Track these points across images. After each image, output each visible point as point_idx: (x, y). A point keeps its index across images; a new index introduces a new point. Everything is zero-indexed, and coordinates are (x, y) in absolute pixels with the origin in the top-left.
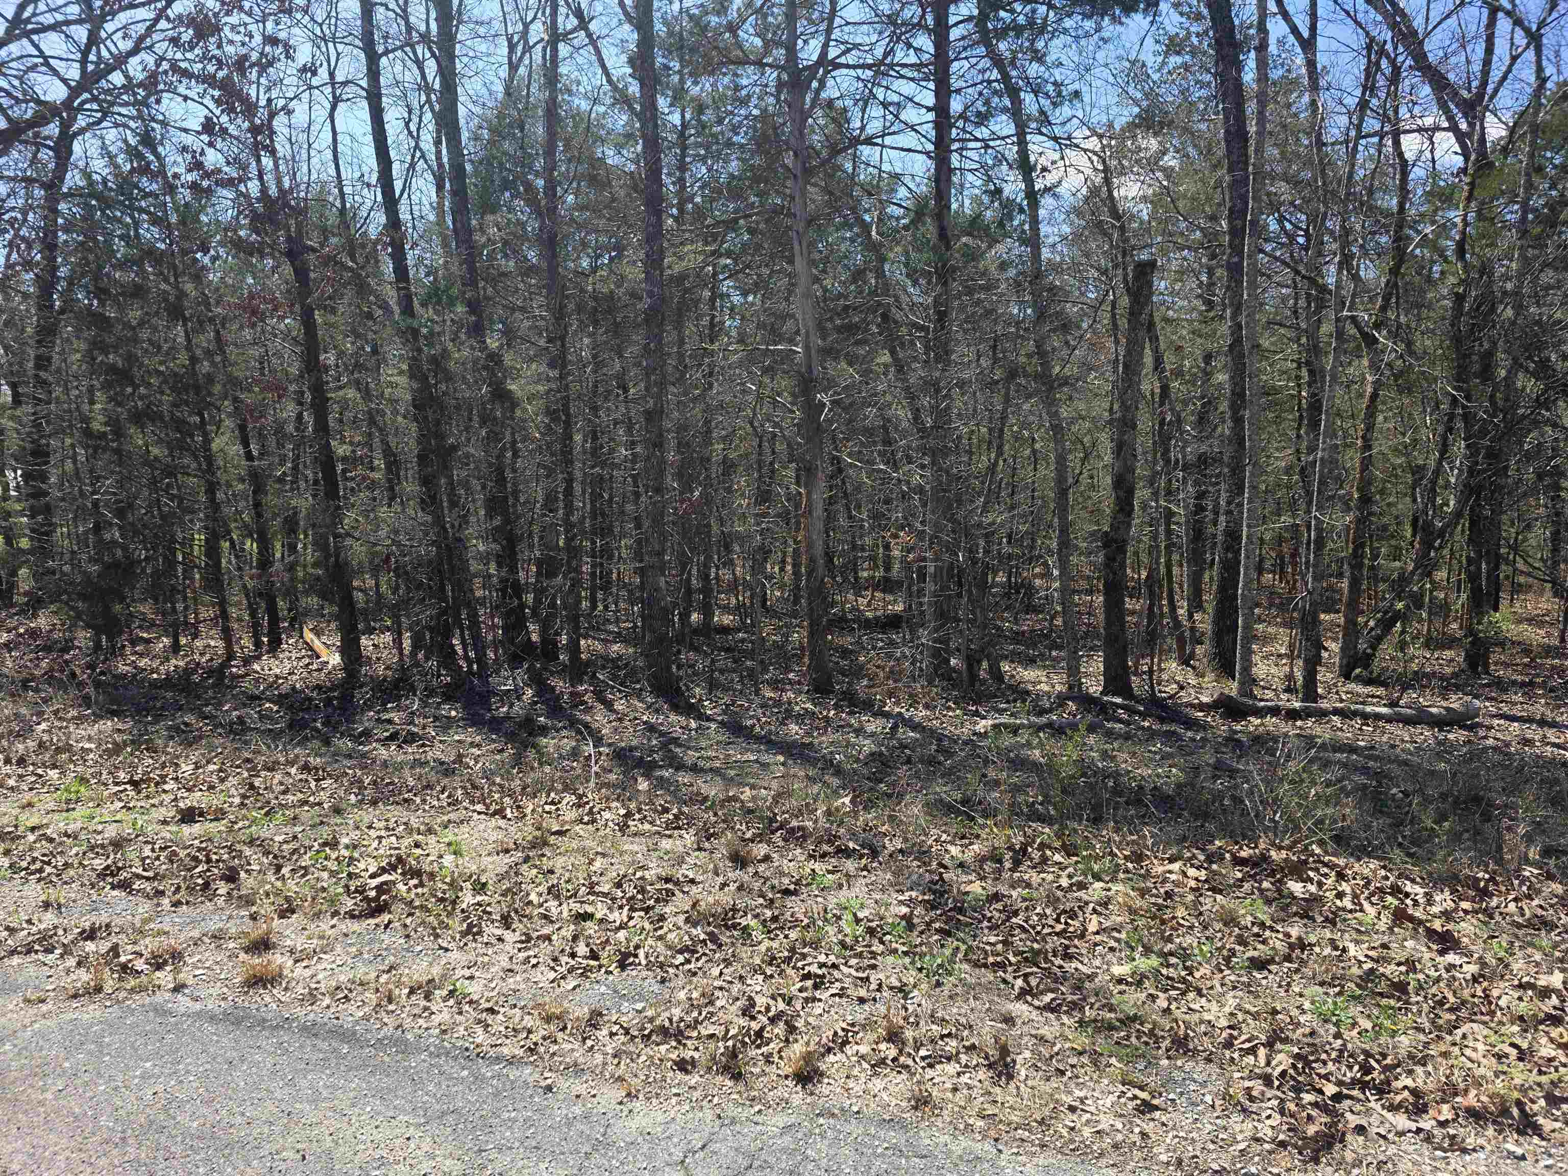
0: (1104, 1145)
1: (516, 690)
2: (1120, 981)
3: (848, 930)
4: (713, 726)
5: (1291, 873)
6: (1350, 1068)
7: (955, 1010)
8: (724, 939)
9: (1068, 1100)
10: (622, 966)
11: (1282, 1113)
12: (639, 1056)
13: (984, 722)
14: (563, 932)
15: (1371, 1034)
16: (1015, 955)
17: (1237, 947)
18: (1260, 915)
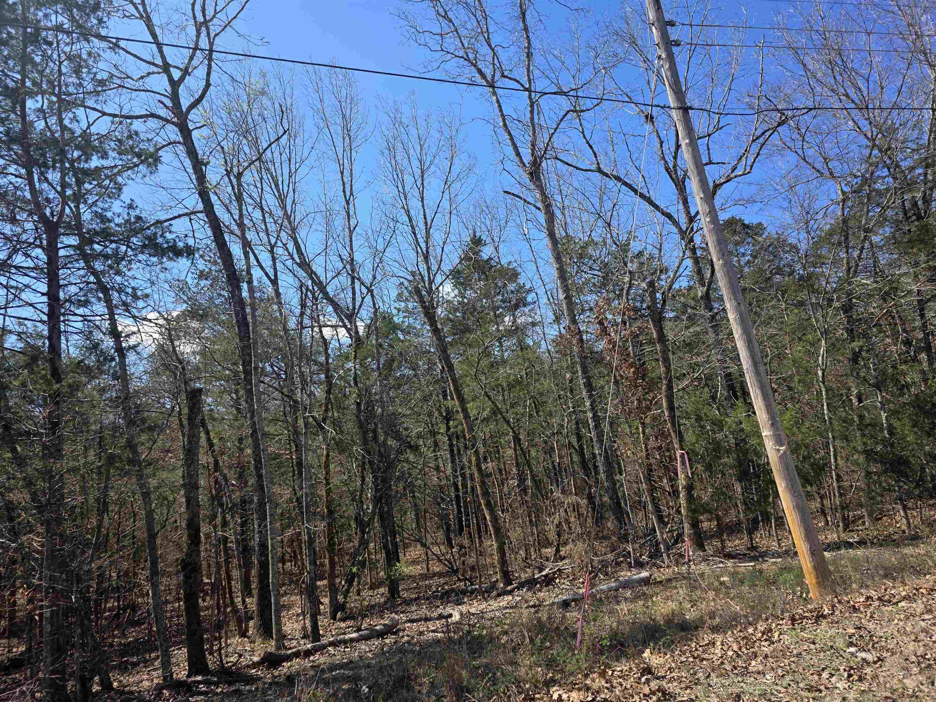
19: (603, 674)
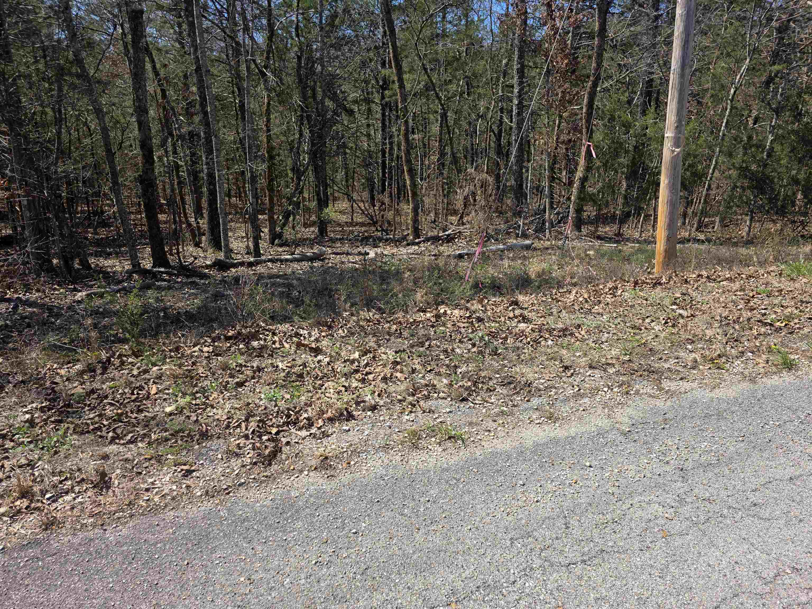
0: (166, 501)
2: (170, 415)
5: (253, 338)
6: (282, 418)
7: (69, 464)
9: (145, 486)
11: (254, 449)
13: (80, 294)
15: (290, 400)
16: (107, 420)
17: (230, 379)
18: (239, 361)
19: (481, 301)
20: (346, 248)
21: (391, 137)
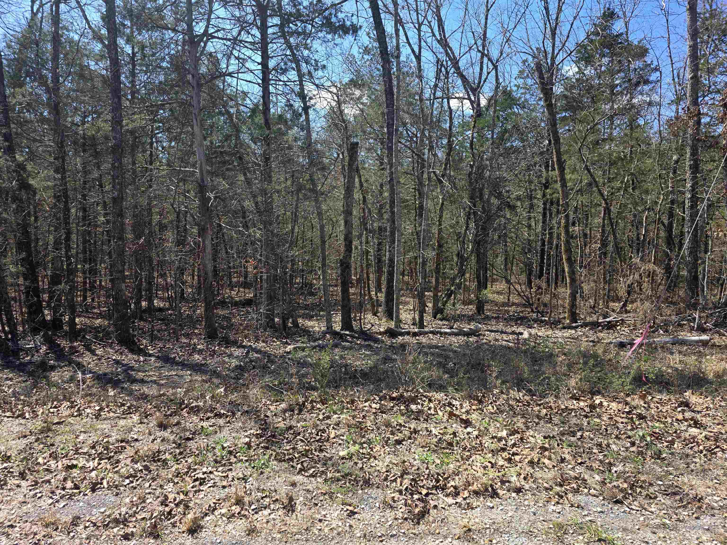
0: (334, 535)
1: (36, 347)
2: (343, 458)
3: (219, 454)
4: (153, 359)
5: (412, 402)
6: (432, 481)
7: (269, 484)
8: (152, 468)
9: (319, 517)
10: (93, 490)
11: (406, 505)
12: (101, 536)
13: (289, 347)
14: (58, 477)
15: (440, 466)
16: (298, 453)
17: (391, 436)
18: (399, 421)
19: (643, 397)
20: (501, 326)
21: (551, 228)
